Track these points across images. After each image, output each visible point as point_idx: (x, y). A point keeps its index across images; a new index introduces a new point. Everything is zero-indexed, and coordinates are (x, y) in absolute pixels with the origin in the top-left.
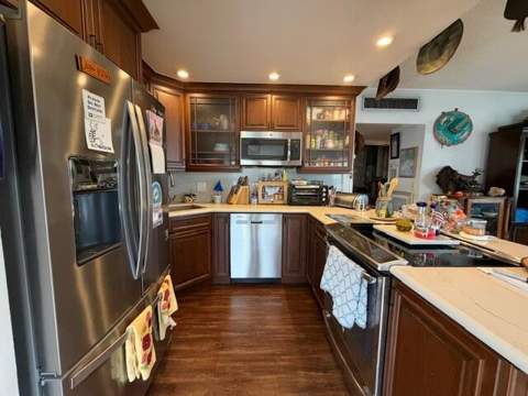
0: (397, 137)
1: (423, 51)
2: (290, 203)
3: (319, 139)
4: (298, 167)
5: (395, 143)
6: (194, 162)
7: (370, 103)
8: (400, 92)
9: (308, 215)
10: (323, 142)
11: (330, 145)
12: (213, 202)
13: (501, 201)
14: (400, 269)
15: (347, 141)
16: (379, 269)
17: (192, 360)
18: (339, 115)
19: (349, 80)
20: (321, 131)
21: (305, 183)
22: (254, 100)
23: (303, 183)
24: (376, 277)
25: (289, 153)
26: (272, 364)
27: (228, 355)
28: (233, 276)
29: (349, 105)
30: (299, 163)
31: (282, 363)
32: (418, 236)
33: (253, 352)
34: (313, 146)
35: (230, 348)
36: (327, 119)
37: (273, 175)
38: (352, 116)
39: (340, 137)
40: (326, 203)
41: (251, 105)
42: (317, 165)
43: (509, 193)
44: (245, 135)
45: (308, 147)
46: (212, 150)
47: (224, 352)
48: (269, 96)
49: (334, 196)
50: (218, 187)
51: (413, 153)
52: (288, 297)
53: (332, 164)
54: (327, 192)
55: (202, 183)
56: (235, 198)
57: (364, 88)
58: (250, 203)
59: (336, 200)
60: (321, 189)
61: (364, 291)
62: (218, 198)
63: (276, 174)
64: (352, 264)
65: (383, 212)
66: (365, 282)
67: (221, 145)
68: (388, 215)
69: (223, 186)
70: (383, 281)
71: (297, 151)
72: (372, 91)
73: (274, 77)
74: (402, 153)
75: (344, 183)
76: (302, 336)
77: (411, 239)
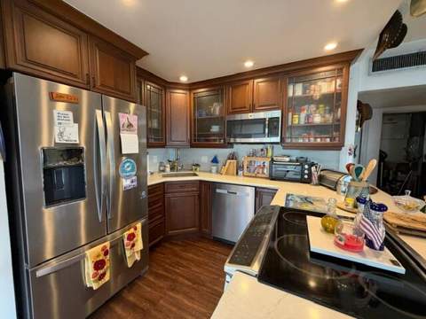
3: (303, 115)
6: (195, 141)
9: (277, 191)
10: (309, 117)
11: (317, 119)
15: (339, 115)
17: (149, 289)
18: (328, 87)
20: (306, 106)
21: (288, 159)
25: (267, 131)
27: (171, 297)
29: (341, 73)
30: (278, 139)
34: (296, 122)
35: (178, 292)
37: (258, 151)
40: (308, 181)
45: (289, 124)
46: (209, 131)
47: (171, 294)
48: (252, 81)
49: (318, 173)
50: (215, 161)
53: (319, 140)
54: (309, 170)
55: (204, 156)
56: (224, 170)
57: (361, 50)
58: (237, 174)
59: (320, 178)
60: (303, 165)
62: (214, 169)
63: (262, 151)
67: (215, 127)
69: (219, 159)
71: (276, 128)
73: (249, 65)
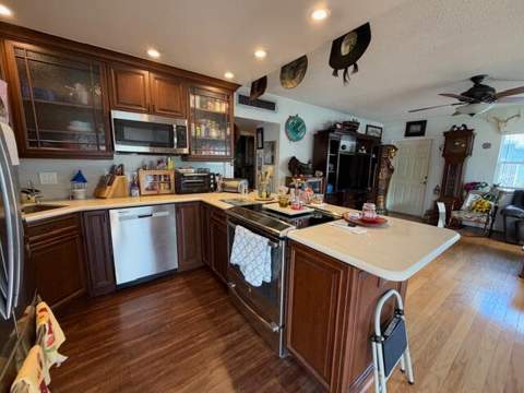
0: (261, 131)
1: (284, 69)
2: (178, 192)
3: (203, 127)
4: (185, 155)
5: (260, 135)
6: (31, 144)
7: (243, 100)
8: (267, 96)
9: (201, 202)
10: (207, 130)
11: (214, 134)
12: (72, 197)
13: (321, 179)
14: (293, 233)
15: (228, 132)
16: (281, 236)
18: (221, 108)
19: (229, 76)
20: (204, 120)
21: (193, 171)
22: (126, 72)
23: (190, 170)
24: (278, 242)
25: (176, 140)
26: (191, 346)
28: (119, 282)
29: (228, 100)
30: (186, 151)
31: (200, 341)
32: (294, 209)
33: (170, 345)
34: (198, 134)
36: (209, 109)
37: (155, 163)
38: (230, 110)
39: (222, 127)
40: (215, 189)
41: (122, 79)
42: (204, 153)
43: (324, 175)
44: (117, 115)
45: (193, 134)
48: (146, 73)
49: (221, 182)
50: (79, 178)
51: (273, 146)
52: (188, 284)
53: (217, 153)
54: (214, 179)
56: (109, 191)
57: (239, 86)
58: (131, 195)
59: (223, 186)
60: (209, 176)
61: (269, 254)
62: (81, 193)
63: (159, 162)
64: (259, 237)
65: (264, 194)
66: (270, 248)
67: (80, 123)
68: (267, 196)
69: (86, 176)
70: (282, 244)
71: (184, 137)
72: (246, 90)
73: (154, 54)
74: (265, 145)
75: (227, 170)
76: (212, 310)
77: (289, 211)
